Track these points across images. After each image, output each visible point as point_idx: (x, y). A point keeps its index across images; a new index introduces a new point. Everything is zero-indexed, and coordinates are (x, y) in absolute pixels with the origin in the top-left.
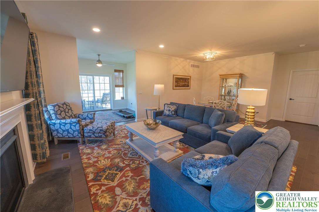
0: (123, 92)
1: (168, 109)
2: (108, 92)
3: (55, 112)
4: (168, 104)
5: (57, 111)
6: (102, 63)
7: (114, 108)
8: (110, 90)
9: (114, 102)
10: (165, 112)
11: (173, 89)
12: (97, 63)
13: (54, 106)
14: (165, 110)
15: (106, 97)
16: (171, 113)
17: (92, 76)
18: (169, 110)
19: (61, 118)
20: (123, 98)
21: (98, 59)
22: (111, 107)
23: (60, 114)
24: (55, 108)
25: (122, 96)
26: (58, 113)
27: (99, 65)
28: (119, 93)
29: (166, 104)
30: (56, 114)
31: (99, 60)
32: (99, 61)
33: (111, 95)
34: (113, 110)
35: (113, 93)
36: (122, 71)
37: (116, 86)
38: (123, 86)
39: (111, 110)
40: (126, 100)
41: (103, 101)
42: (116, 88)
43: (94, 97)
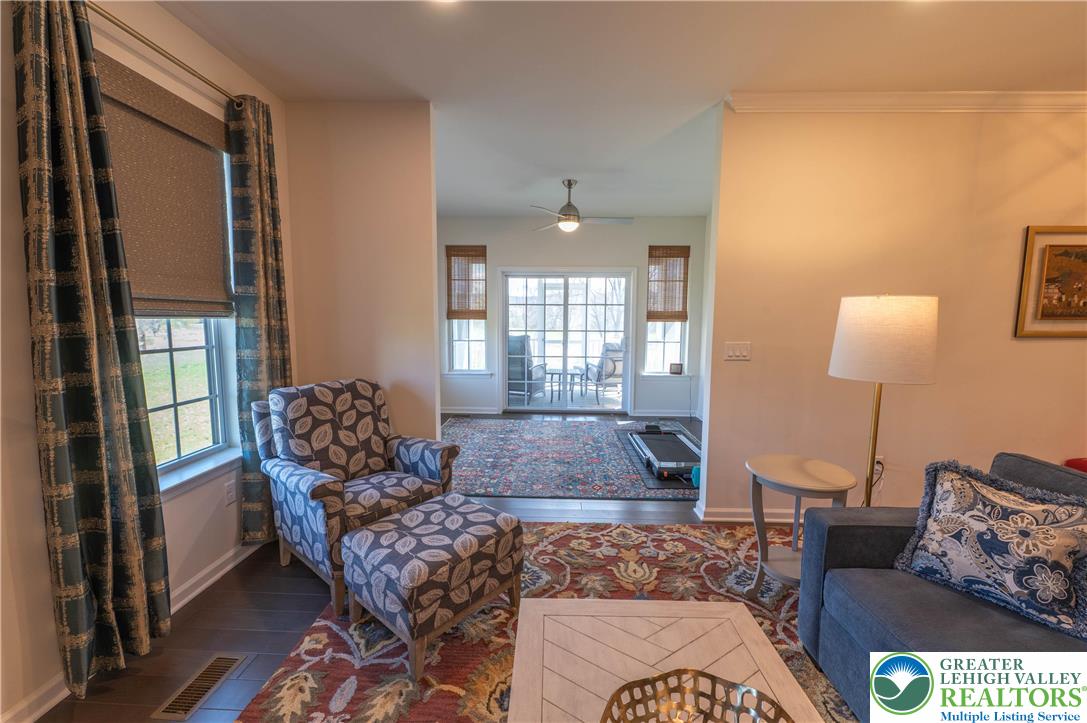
0: (682, 342)
1: (981, 527)
2: (615, 339)
3: (285, 423)
4: (969, 474)
5: (294, 421)
6: (578, 218)
7: (635, 408)
8: (626, 331)
9: (639, 384)
10: (933, 547)
11: (1017, 333)
12: (560, 220)
13: (289, 399)
14: (932, 525)
15: (614, 362)
16: (1009, 579)
17: (563, 276)
18: (992, 546)
19: (308, 452)
20: (677, 370)
21: (567, 201)
22: (624, 403)
23: (307, 437)
24: (291, 406)
25: (678, 362)
26: (299, 431)
27: (569, 226)
28: (665, 348)
29: (951, 467)
30: (288, 433)
31: (569, 205)
32: (569, 211)
33: (626, 352)
34: (633, 418)
35: (636, 344)
36: (684, 252)
37: (652, 316)
38: (682, 316)
39: (623, 415)
40: (691, 378)
41: (602, 376)
42: (650, 323)
43: (565, 357)
